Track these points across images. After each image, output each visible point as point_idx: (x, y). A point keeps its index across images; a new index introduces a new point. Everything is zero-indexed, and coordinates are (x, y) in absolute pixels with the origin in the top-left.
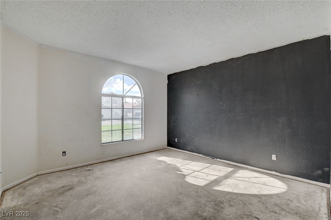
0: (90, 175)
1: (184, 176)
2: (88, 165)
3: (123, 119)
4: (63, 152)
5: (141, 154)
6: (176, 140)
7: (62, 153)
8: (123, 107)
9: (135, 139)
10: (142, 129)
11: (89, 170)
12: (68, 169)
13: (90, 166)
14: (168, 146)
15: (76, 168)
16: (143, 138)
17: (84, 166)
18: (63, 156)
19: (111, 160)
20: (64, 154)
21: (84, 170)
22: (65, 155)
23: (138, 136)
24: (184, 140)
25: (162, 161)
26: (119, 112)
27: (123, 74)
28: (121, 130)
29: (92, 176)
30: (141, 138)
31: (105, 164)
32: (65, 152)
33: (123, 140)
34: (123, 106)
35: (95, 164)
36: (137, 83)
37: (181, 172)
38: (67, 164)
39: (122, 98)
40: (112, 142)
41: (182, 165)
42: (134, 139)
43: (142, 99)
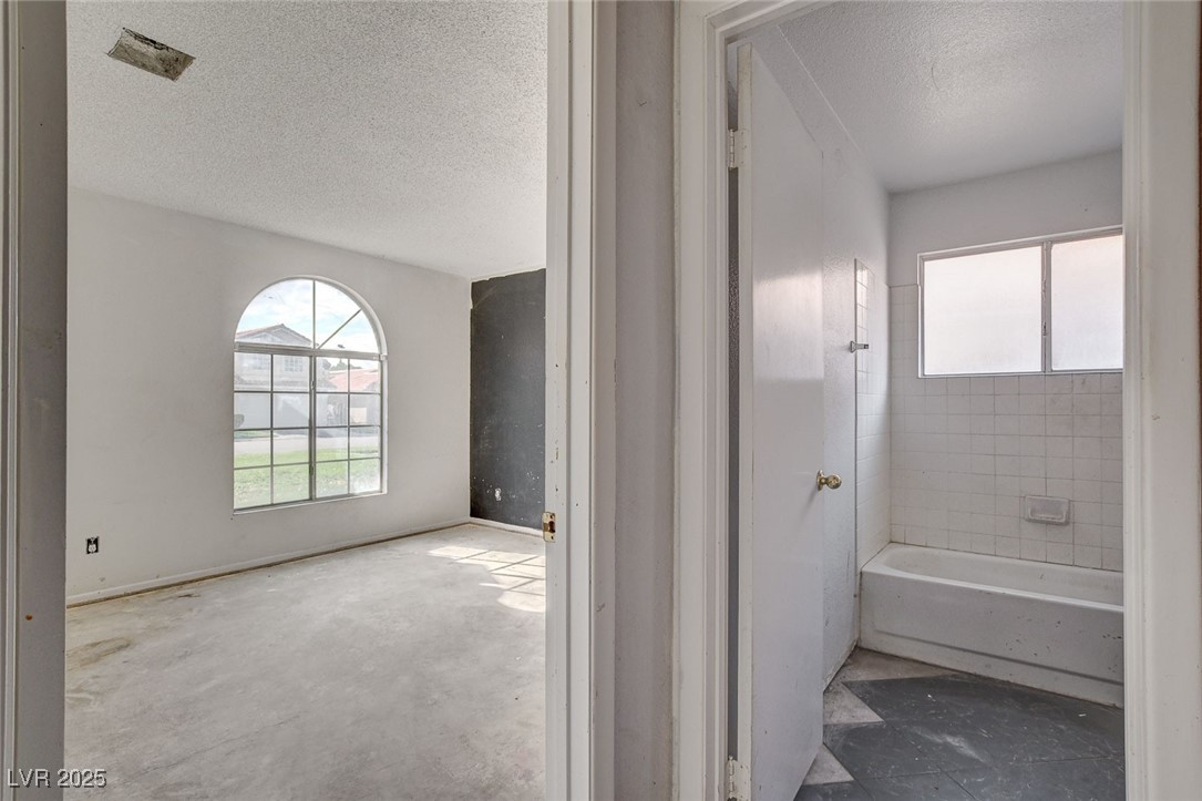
0: (191, 610)
1: (500, 592)
2: (184, 583)
3: (312, 429)
4: (89, 541)
5: (379, 542)
6: (497, 493)
7: (86, 543)
8: (315, 389)
9: (357, 491)
10: (381, 459)
11: (189, 596)
12: (107, 596)
13: (189, 586)
14: (472, 515)
15: (138, 593)
16: (385, 491)
17: (170, 586)
18: (89, 552)
19: (269, 566)
20: (93, 547)
21: (171, 598)
22: (97, 551)
23: (367, 484)
24: (521, 492)
25: (441, 559)
26: (301, 404)
27: (314, 280)
28: (307, 466)
29: (200, 611)
30: (377, 488)
31: (247, 576)
32: (96, 541)
33: (311, 499)
34: (313, 383)
35: (211, 577)
36: (363, 308)
37: (497, 583)
38: (103, 580)
39: (311, 357)
40: (272, 505)
41: (504, 565)
42: (352, 495)
43: (381, 362)
